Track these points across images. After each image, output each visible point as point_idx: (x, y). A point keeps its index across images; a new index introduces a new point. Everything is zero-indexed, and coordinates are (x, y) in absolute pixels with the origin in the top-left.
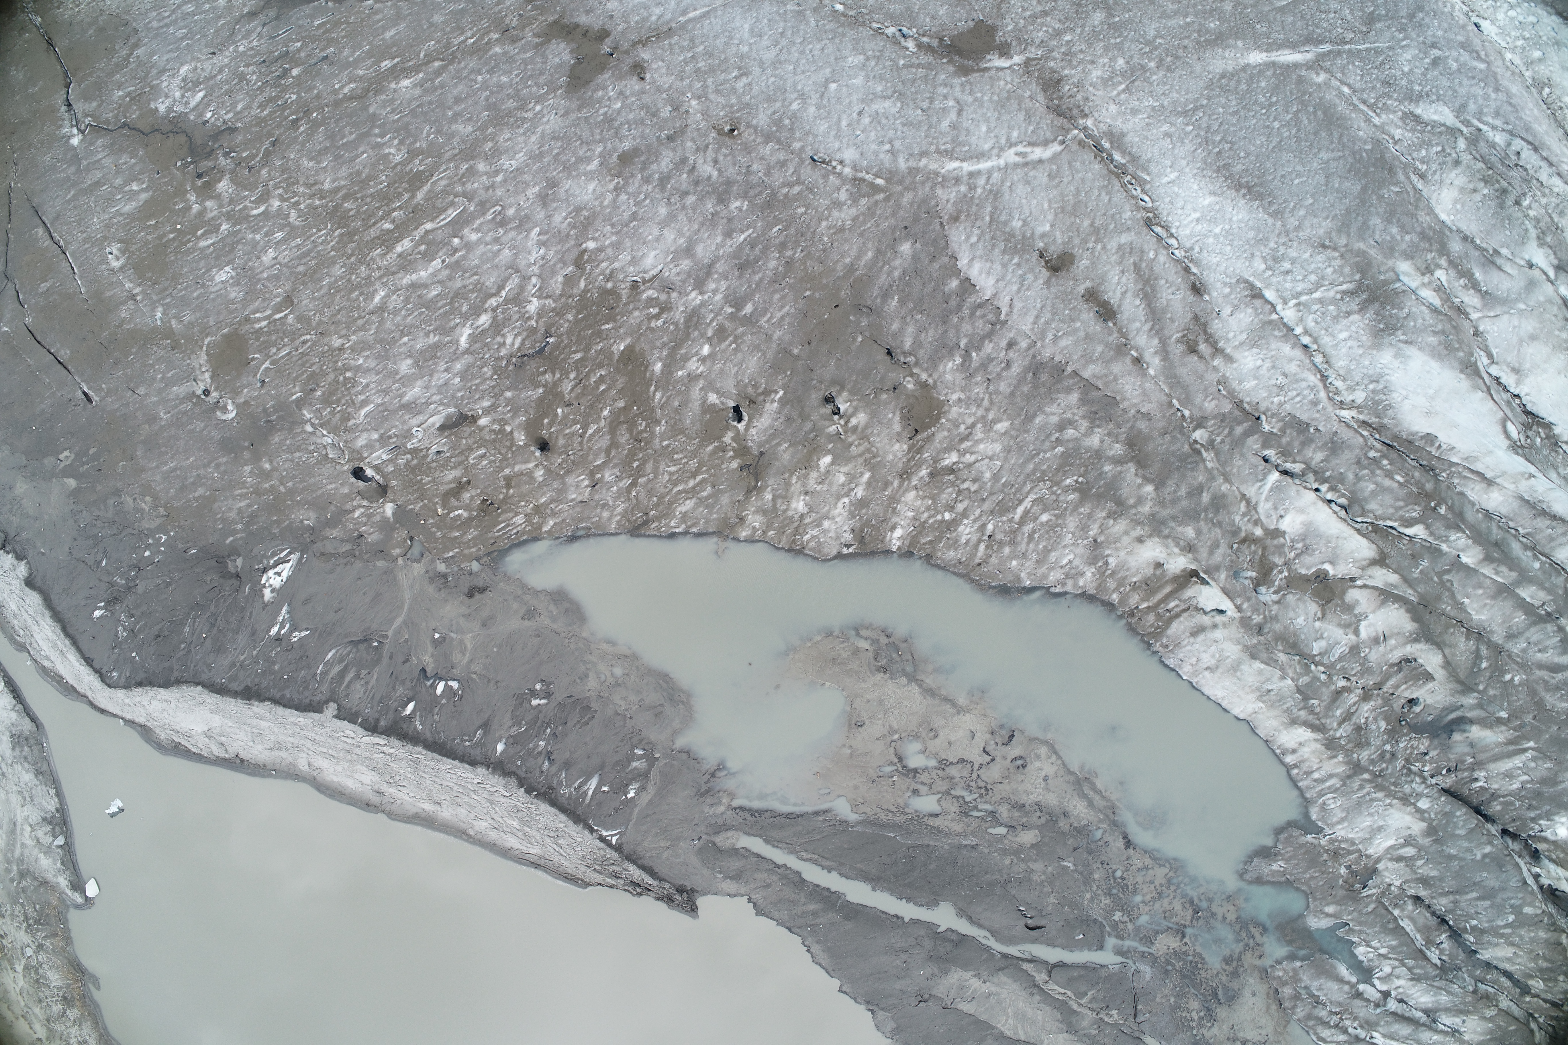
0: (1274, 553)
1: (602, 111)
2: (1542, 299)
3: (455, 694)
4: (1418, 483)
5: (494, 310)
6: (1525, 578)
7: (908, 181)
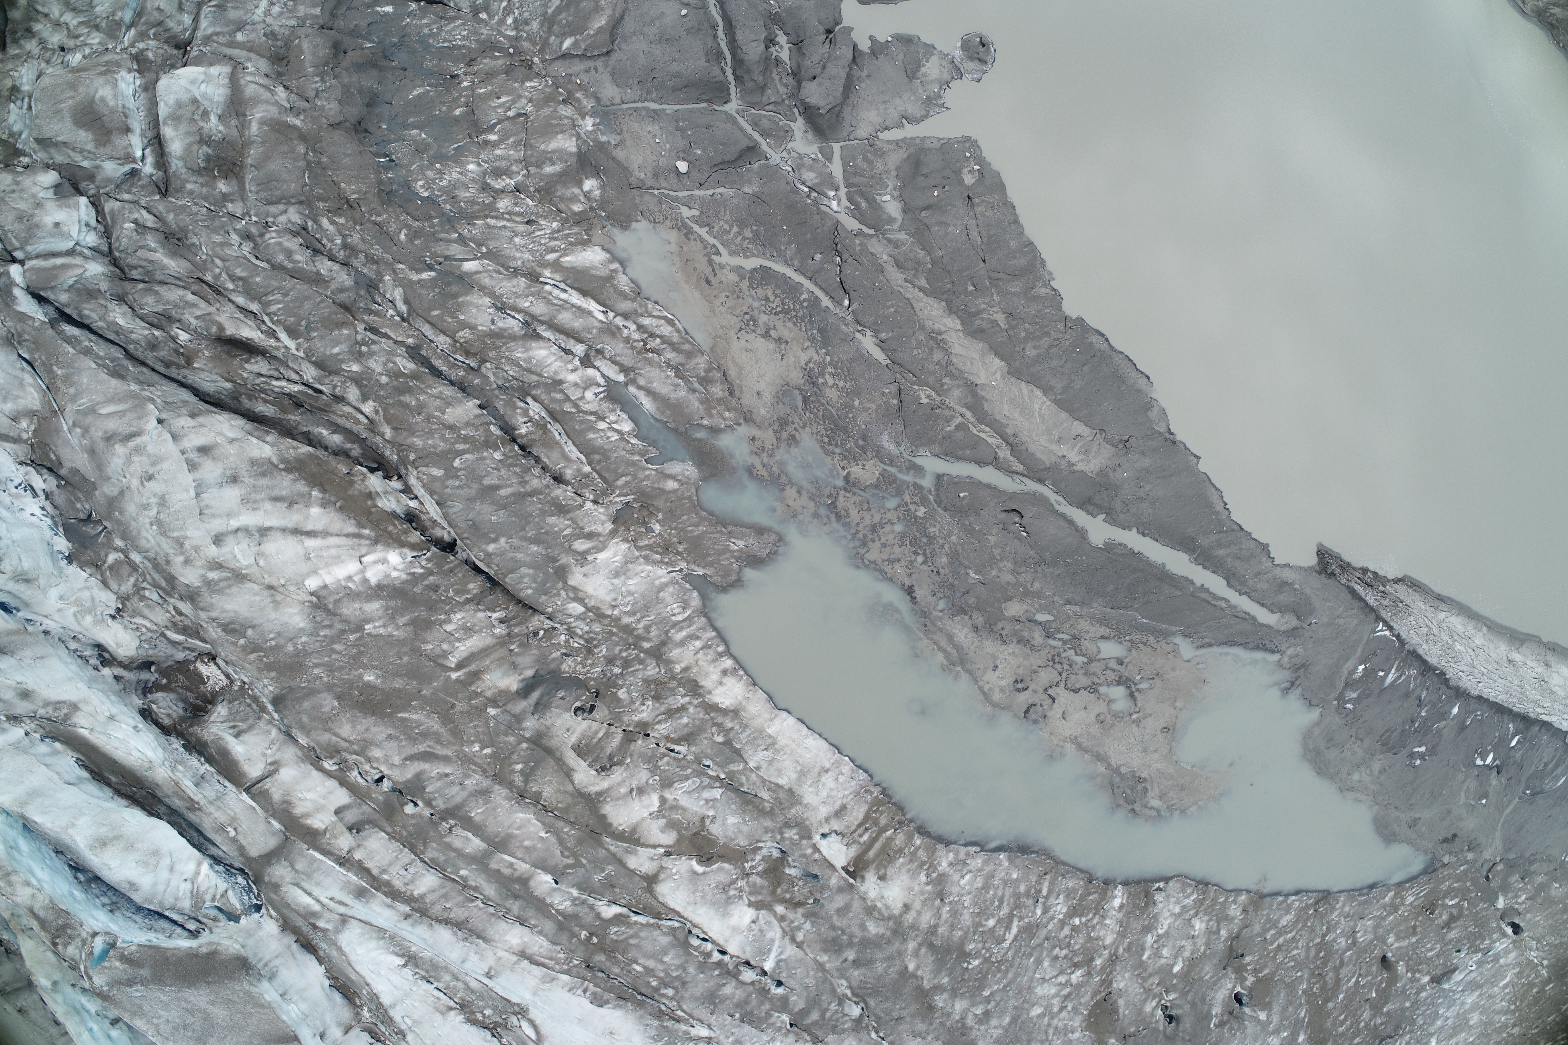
0: (762, 887)
3: (1480, 754)
4: (617, 962)
6: (480, 861)
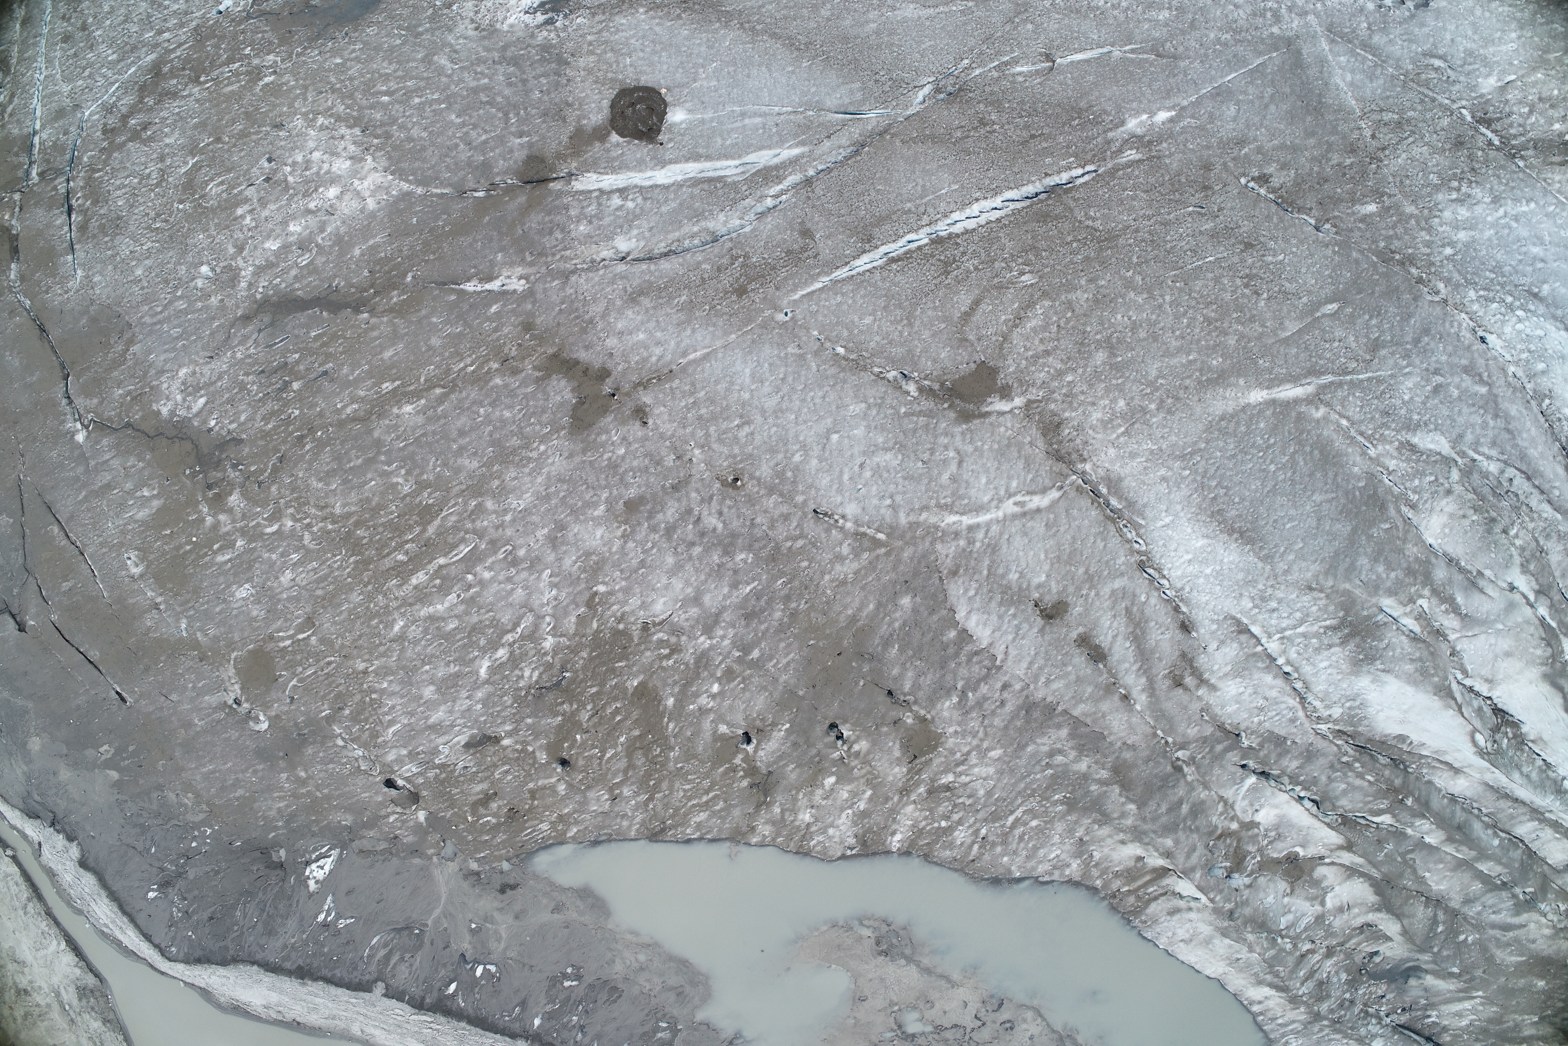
0: (1248, 843)
1: (606, 456)
2: (1520, 620)
3: (493, 976)
4: (1387, 780)
5: (511, 645)
6: (1484, 854)
7: (909, 535)
